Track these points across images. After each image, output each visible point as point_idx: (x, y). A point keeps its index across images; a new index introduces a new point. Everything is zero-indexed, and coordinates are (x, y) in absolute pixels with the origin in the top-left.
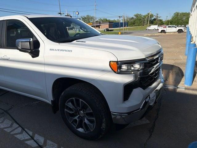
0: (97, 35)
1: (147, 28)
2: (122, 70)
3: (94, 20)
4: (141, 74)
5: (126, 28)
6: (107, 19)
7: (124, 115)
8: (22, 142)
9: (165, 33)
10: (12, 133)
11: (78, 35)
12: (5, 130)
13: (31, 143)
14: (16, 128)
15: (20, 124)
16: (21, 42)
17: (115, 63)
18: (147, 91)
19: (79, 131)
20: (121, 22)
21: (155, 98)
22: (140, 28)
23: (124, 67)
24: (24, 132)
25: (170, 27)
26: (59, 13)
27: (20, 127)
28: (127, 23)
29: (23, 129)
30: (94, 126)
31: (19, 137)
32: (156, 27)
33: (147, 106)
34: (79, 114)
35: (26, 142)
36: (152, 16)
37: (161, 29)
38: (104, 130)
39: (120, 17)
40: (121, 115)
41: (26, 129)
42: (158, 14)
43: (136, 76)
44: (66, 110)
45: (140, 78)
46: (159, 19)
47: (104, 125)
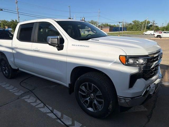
0: (106, 36)
1: (144, 33)
2: (128, 63)
3: (97, 25)
4: (144, 67)
5: (125, 33)
6: (109, 24)
7: (128, 99)
8: (45, 114)
9: (161, 38)
10: (37, 107)
11: (90, 36)
12: (32, 104)
13: (51, 115)
14: (39, 104)
15: (42, 101)
16: (51, 38)
17: (124, 57)
18: (148, 82)
19: (89, 110)
20: (121, 27)
21: (154, 88)
22: (137, 33)
23: (131, 61)
24: (46, 107)
25: (165, 33)
26: (69, 18)
27: (42, 103)
28: (126, 28)
29: (45, 105)
30: (102, 107)
31: (42, 110)
32: (152, 32)
33: (147, 94)
34: (90, 96)
35: (48, 114)
36: (149, 22)
37: (157, 34)
38: (110, 110)
39: (120, 23)
40: (125, 99)
41: (47, 105)
42: (154, 21)
43: (140, 69)
44: (79, 92)
45: (144, 71)
46: (155, 25)
47: (111, 106)
